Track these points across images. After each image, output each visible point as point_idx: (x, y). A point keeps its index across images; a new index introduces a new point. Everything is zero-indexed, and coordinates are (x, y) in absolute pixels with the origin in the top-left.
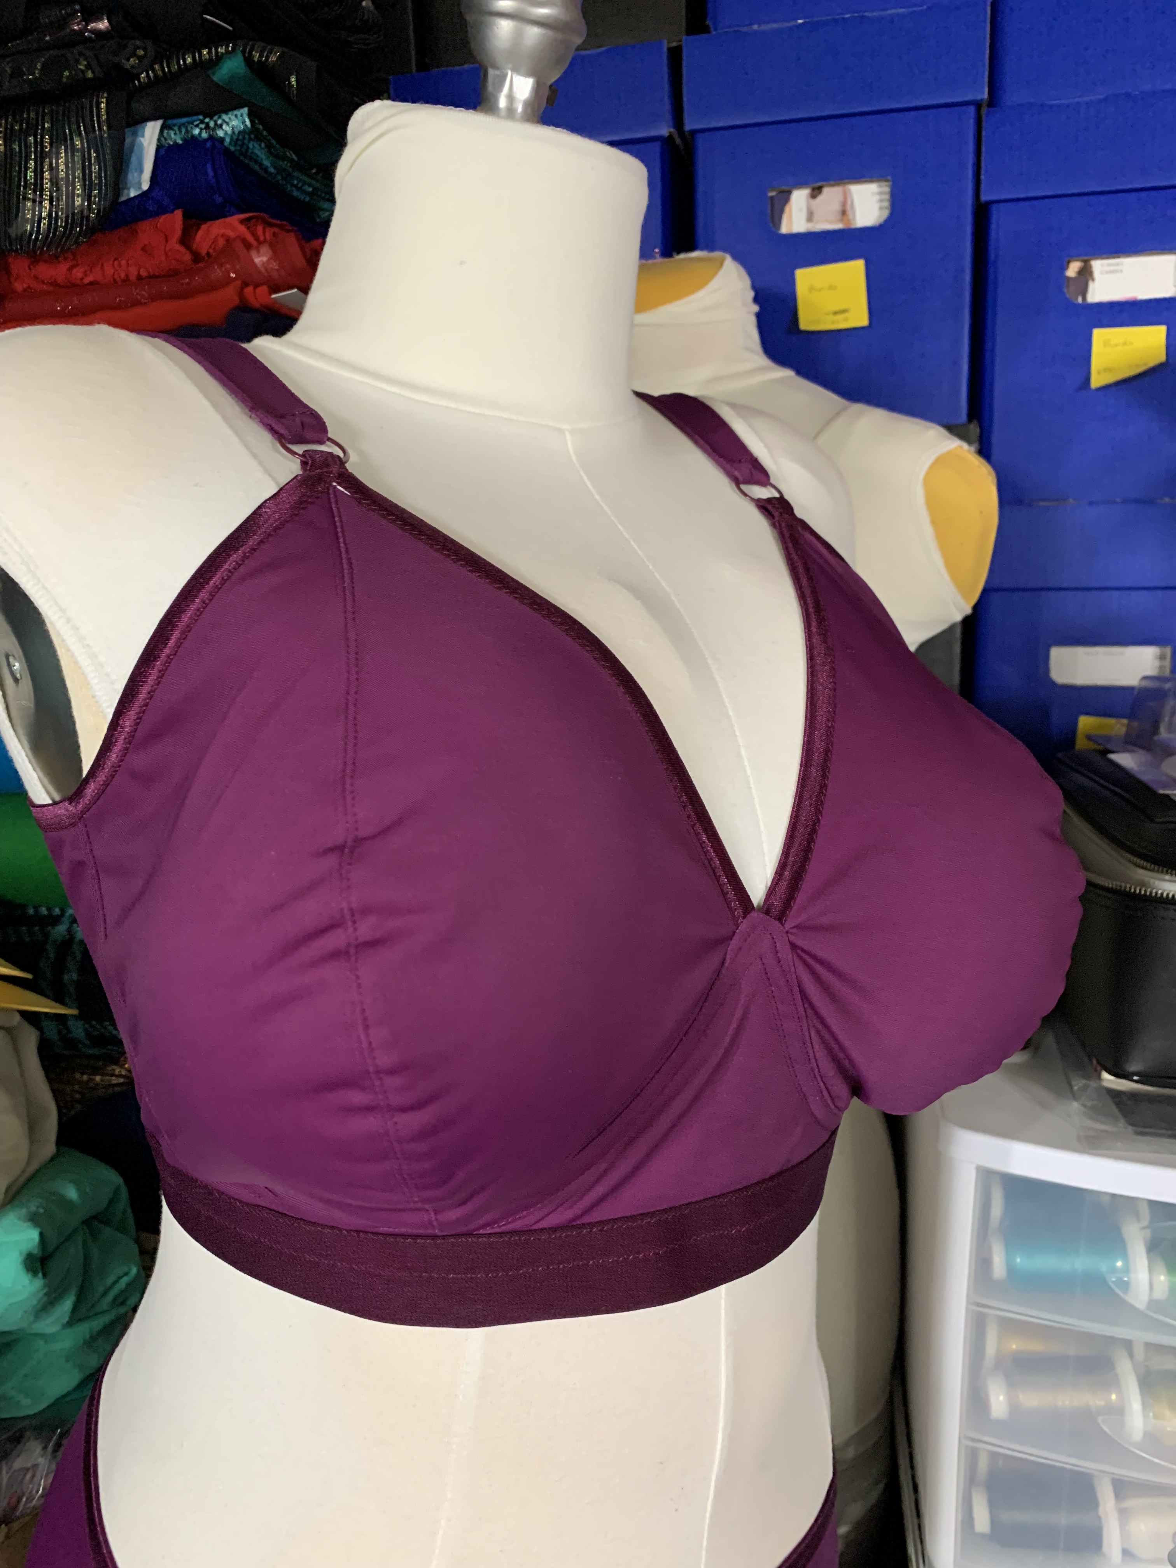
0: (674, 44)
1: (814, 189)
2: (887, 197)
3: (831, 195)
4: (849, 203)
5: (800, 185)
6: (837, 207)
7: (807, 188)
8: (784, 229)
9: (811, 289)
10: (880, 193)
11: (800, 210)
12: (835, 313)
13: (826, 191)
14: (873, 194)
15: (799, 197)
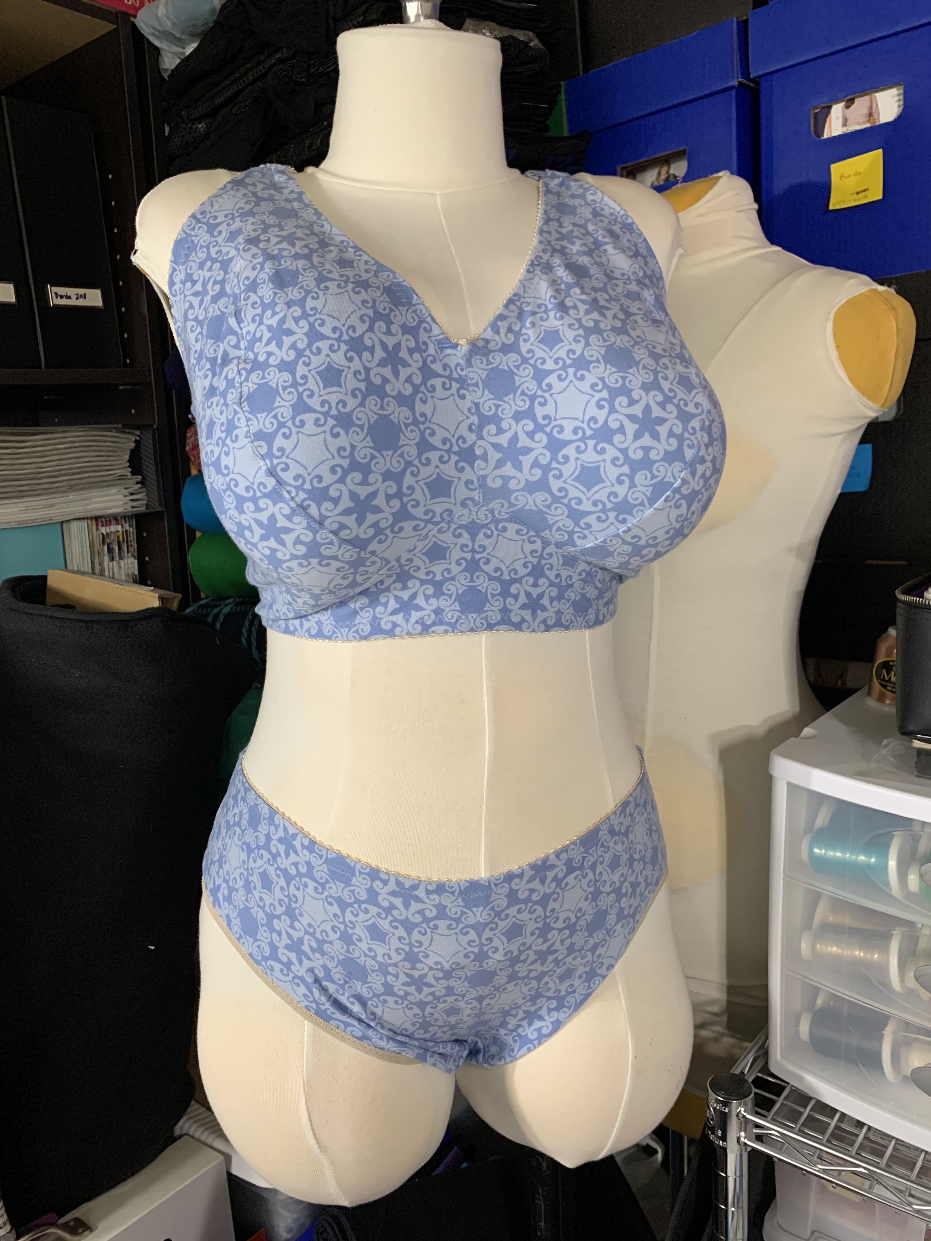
0: (745, 18)
1: (847, 101)
2: (902, 97)
3: (861, 104)
4: (874, 107)
5: (837, 101)
6: (865, 111)
7: (841, 101)
8: (826, 136)
9: (842, 177)
10: (899, 95)
11: (838, 118)
12: (858, 193)
13: (857, 101)
14: (893, 97)
15: (837, 110)
